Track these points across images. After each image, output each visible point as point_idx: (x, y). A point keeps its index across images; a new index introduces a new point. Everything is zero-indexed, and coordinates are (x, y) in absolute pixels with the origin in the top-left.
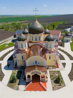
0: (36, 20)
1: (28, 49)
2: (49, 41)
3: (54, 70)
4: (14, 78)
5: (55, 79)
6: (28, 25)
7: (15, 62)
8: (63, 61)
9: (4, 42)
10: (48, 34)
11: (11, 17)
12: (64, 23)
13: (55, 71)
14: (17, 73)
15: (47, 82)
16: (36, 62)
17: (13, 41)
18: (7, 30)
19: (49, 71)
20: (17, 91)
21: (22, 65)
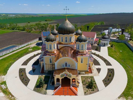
0: (67, 19)
1: (57, 51)
2: (80, 42)
3: (86, 75)
4: (41, 81)
5: (87, 85)
6: (56, 26)
7: (42, 66)
8: (97, 67)
9: (26, 46)
10: (79, 35)
11: (34, 16)
12: (101, 24)
13: (88, 77)
14: (44, 78)
15: (78, 87)
16: (66, 64)
17: (38, 44)
18: (30, 32)
19: (81, 77)
20: (44, 95)
21: (50, 70)
